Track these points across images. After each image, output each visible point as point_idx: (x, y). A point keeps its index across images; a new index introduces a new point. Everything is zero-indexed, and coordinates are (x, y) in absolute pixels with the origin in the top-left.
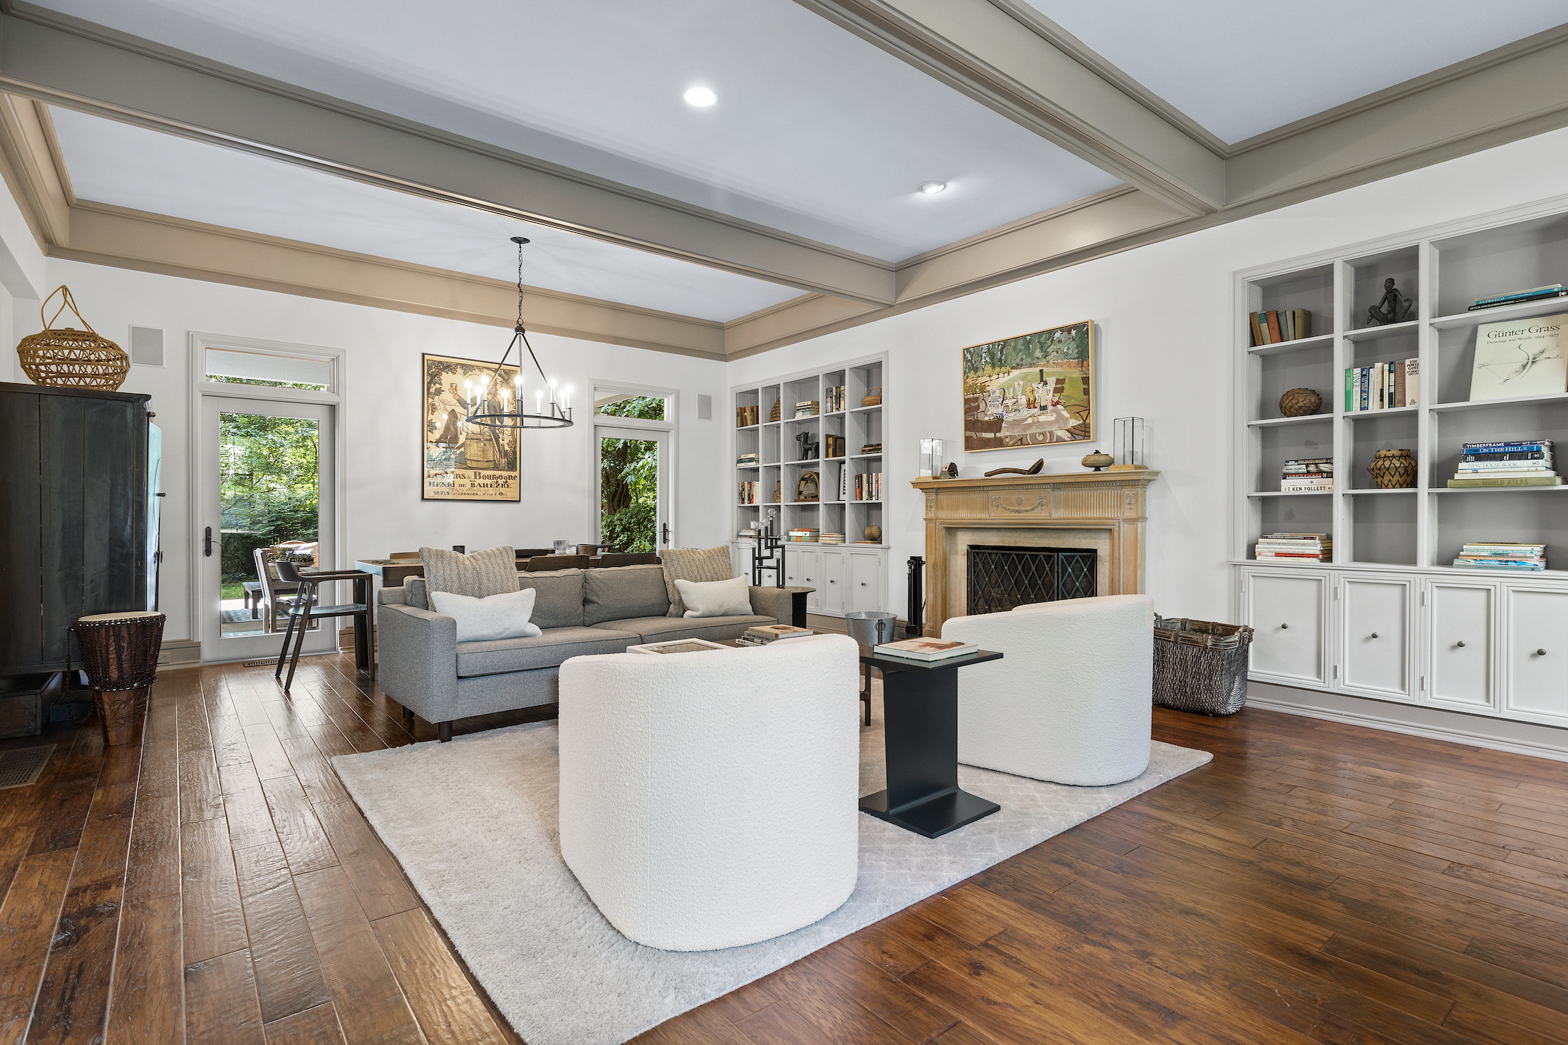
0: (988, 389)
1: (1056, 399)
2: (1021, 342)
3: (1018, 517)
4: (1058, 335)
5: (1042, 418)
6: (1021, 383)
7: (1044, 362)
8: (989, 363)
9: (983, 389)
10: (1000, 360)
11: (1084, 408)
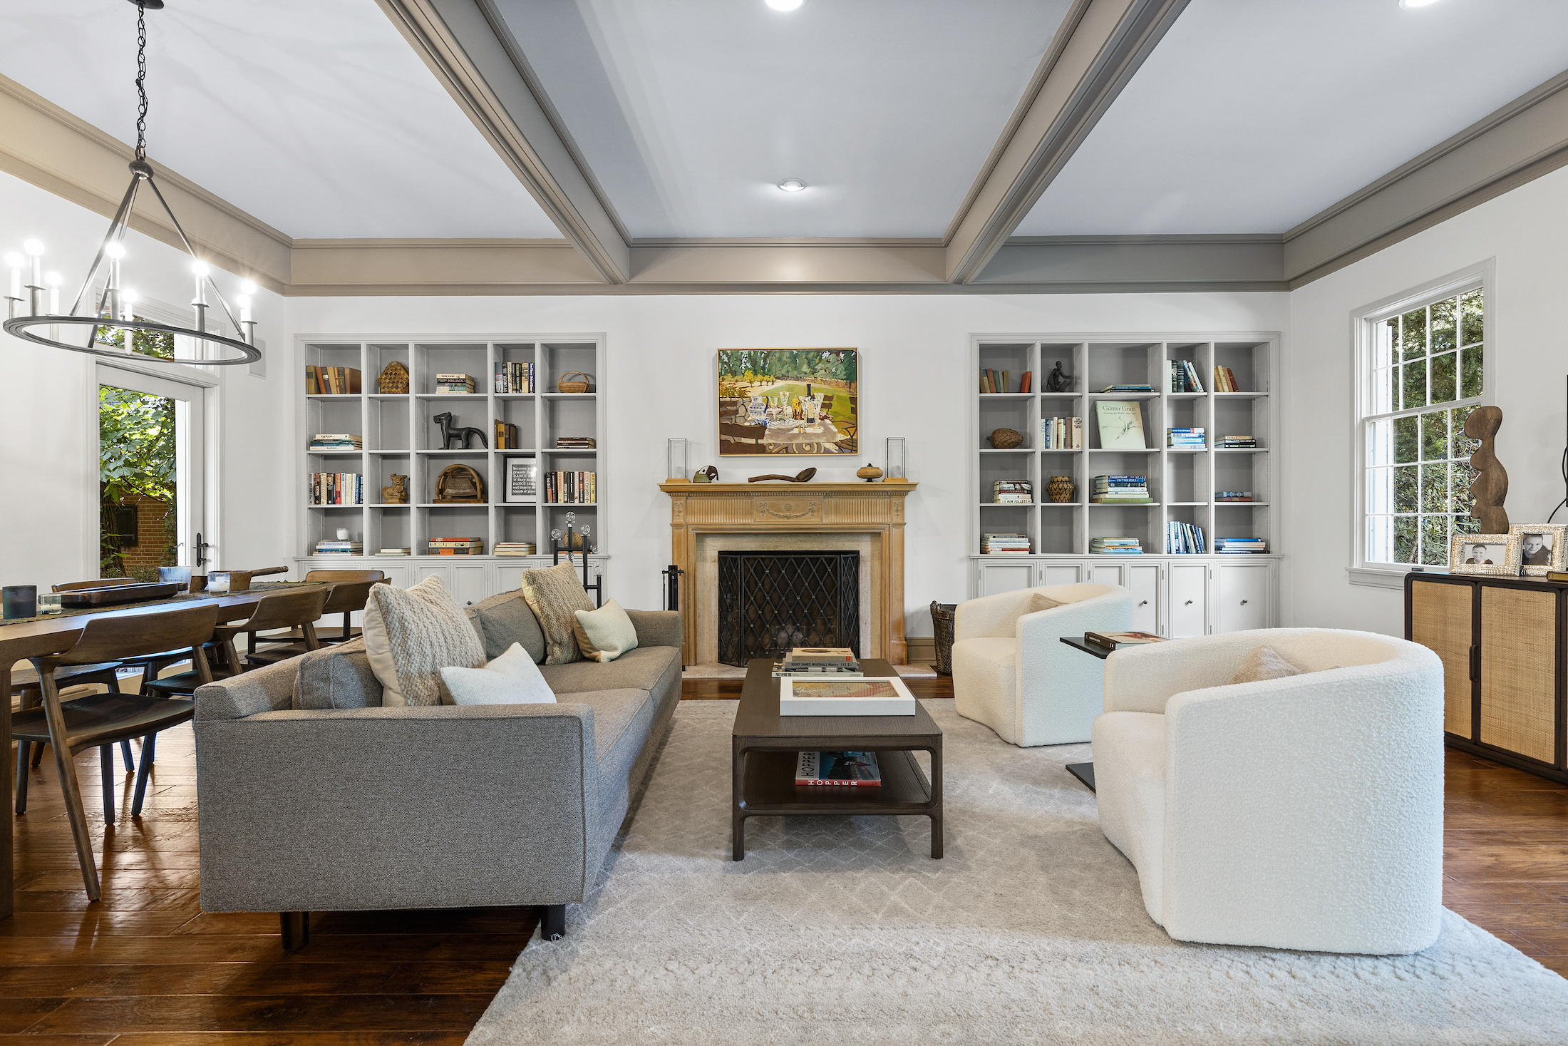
0: (749, 394)
1: (824, 414)
2: (787, 354)
3: (788, 523)
4: (826, 355)
5: (809, 430)
6: (787, 394)
7: (812, 378)
8: (750, 369)
9: (742, 394)
10: (763, 368)
11: (852, 425)
